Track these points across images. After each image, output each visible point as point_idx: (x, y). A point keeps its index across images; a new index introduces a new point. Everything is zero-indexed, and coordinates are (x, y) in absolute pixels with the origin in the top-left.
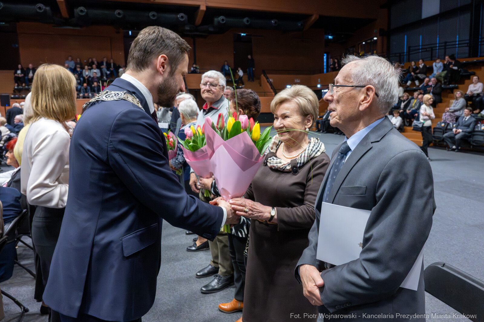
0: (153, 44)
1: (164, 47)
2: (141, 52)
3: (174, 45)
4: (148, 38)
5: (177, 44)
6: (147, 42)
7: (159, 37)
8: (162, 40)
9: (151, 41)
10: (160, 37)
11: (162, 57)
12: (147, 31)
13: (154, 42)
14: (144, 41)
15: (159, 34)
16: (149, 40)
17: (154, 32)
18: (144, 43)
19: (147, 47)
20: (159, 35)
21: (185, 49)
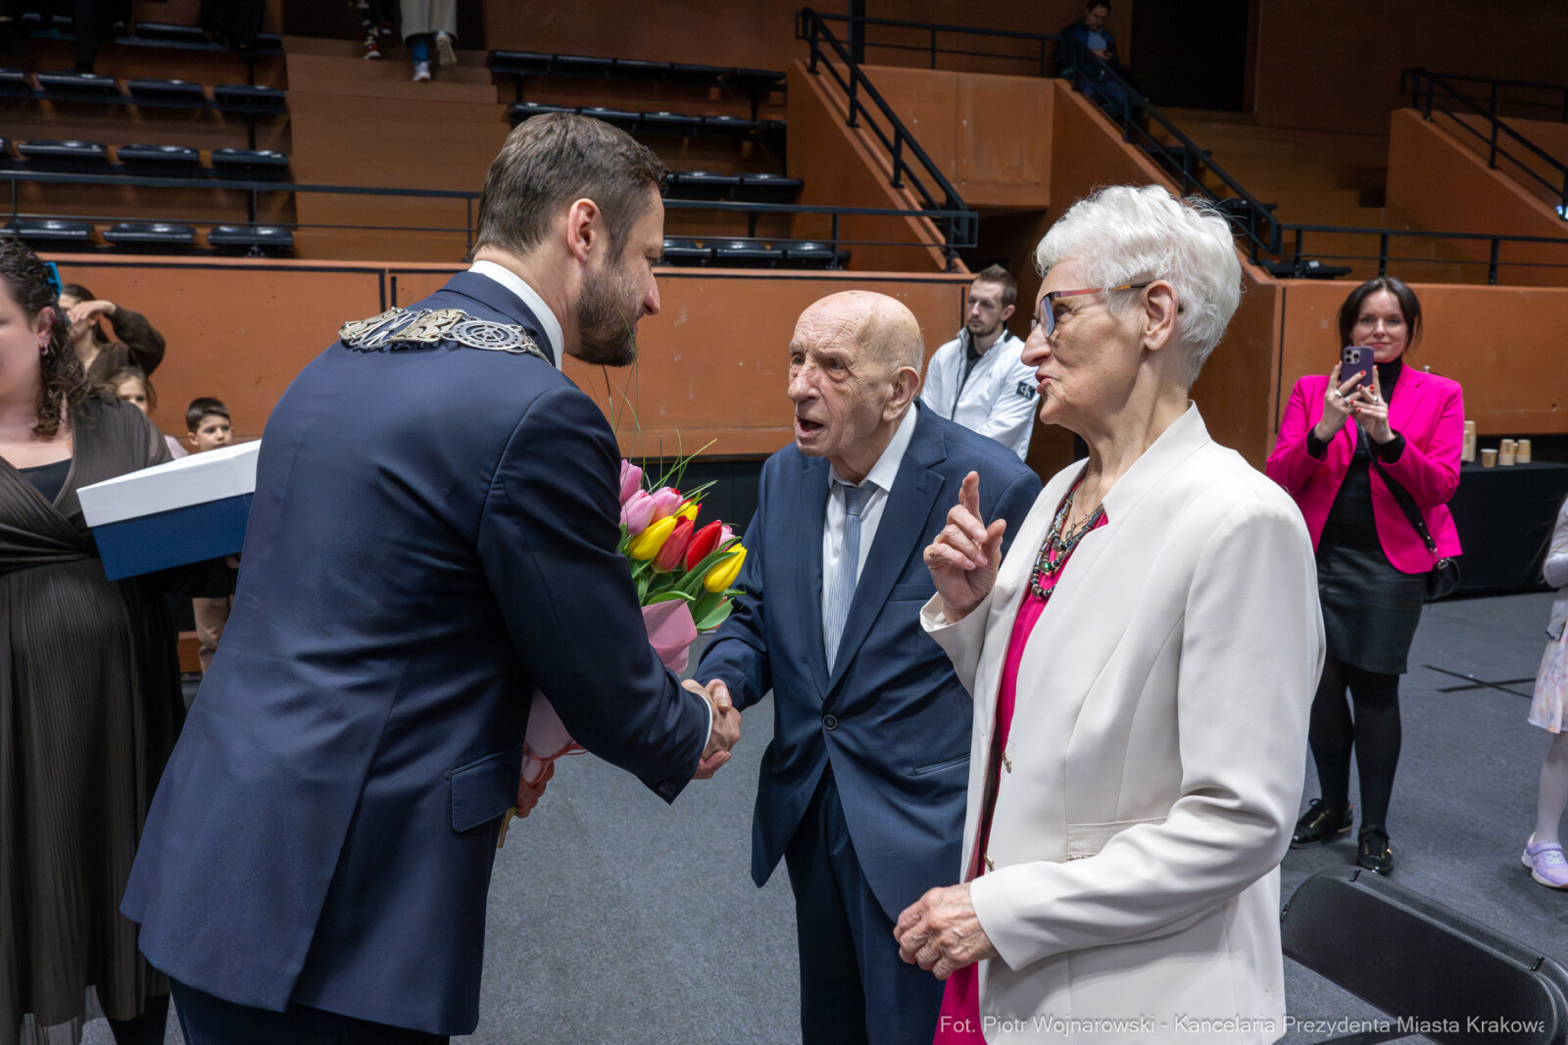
0: (550, 168)
1: (584, 175)
2: (516, 199)
3: (615, 164)
4: (533, 152)
5: (622, 158)
6: (532, 163)
7: (566, 145)
8: (576, 153)
9: (543, 160)
10: (569, 145)
11: (581, 206)
12: (529, 129)
13: (551, 164)
14: (520, 164)
15: (566, 133)
16: (537, 157)
17: (550, 131)
18: (523, 167)
19: (531, 179)
20: (565, 138)
21: (648, 174)
